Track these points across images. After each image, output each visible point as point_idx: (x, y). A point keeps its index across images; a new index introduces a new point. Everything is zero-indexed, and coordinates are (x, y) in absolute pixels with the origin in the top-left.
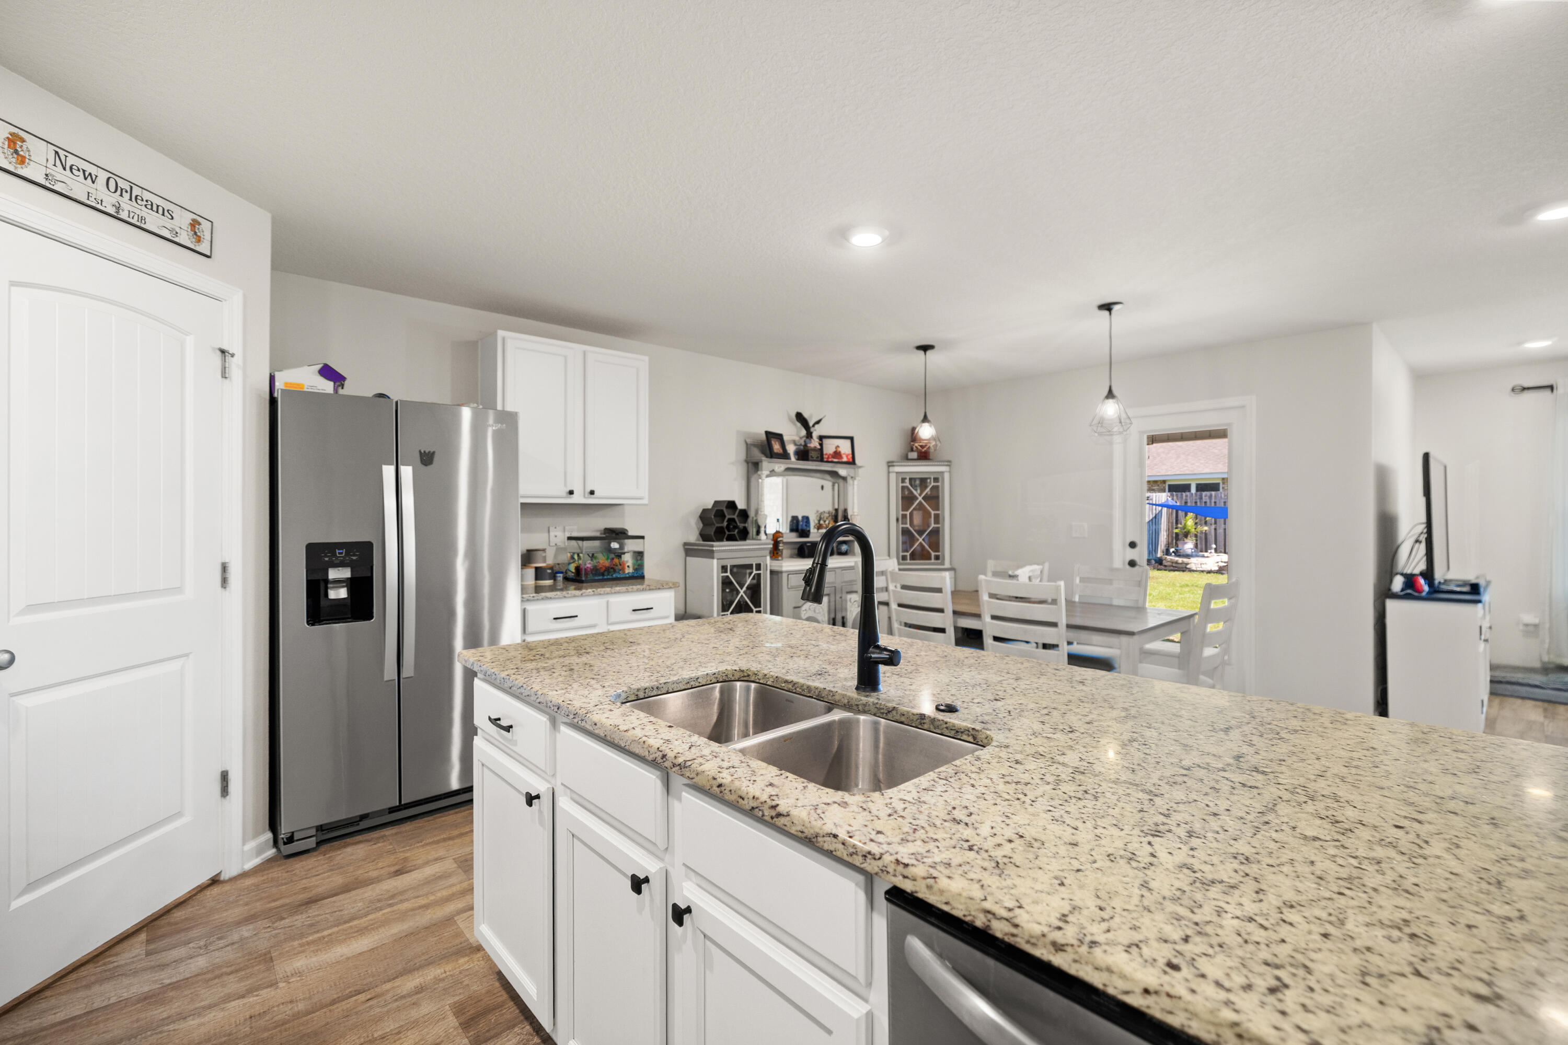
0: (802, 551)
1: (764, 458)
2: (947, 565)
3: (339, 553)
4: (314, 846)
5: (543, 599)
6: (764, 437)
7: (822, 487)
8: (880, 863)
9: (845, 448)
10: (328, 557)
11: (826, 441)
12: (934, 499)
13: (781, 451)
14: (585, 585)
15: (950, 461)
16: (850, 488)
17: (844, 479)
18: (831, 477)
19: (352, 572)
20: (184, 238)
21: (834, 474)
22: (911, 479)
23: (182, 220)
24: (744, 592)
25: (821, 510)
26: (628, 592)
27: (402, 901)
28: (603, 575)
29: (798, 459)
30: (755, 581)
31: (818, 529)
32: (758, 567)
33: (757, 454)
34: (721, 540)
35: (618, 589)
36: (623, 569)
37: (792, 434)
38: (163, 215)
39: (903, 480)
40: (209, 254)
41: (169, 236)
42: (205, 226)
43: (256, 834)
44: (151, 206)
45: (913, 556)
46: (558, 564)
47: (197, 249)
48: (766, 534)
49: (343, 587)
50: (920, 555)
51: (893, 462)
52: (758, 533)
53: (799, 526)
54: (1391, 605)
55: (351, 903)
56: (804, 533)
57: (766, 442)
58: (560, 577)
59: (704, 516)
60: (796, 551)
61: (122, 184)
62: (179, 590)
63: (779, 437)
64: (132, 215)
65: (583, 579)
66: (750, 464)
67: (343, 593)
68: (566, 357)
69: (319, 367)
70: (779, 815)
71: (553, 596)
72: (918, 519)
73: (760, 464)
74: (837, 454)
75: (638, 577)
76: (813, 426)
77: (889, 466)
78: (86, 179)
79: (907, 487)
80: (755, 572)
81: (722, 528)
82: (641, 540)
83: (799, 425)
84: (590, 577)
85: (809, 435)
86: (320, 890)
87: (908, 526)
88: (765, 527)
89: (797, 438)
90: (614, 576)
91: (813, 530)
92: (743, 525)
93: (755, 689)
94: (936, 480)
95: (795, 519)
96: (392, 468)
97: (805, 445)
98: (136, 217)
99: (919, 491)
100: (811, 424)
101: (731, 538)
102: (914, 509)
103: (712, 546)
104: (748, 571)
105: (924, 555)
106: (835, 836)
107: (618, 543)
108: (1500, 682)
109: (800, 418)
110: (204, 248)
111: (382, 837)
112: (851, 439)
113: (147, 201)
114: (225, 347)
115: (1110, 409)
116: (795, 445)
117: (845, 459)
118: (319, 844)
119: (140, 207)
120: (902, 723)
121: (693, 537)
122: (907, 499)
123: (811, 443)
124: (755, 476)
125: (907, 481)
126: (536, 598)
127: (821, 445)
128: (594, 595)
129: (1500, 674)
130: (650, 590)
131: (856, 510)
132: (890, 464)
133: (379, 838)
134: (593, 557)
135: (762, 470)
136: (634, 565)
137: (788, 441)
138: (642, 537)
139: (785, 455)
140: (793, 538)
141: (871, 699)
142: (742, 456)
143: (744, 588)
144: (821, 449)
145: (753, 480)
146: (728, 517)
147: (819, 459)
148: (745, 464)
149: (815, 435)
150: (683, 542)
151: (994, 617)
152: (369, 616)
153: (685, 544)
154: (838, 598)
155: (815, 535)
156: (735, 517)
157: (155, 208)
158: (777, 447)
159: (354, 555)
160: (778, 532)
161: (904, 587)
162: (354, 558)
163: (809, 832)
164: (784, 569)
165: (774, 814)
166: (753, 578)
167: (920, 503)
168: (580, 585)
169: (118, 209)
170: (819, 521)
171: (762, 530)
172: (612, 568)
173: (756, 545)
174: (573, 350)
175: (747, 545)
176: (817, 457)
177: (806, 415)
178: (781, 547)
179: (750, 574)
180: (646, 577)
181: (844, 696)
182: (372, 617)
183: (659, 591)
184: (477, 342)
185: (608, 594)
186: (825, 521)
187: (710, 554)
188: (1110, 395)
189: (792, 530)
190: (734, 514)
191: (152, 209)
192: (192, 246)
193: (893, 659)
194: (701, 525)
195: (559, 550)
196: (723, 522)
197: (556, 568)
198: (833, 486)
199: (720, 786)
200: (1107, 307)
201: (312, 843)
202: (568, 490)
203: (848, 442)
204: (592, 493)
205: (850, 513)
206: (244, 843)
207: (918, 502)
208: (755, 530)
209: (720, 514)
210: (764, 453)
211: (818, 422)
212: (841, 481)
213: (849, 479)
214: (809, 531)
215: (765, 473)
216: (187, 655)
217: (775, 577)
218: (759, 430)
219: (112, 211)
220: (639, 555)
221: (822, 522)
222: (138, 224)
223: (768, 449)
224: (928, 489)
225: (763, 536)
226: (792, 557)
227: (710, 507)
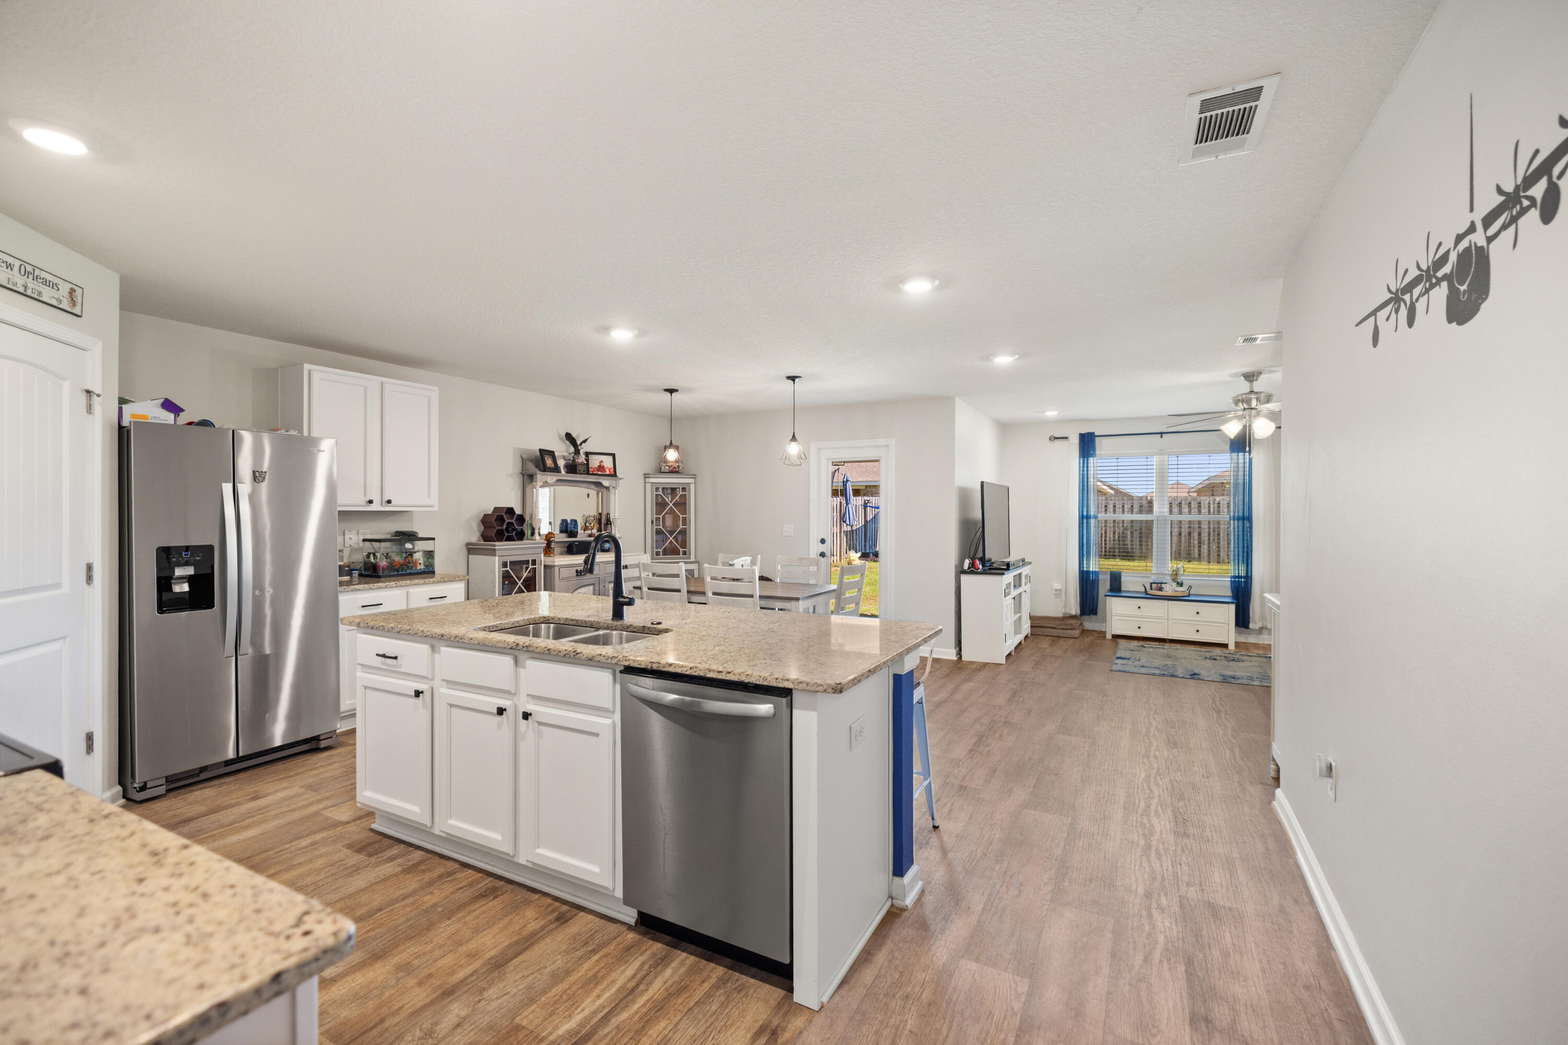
0: (571, 549)
1: (538, 472)
2: (693, 559)
3: (185, 555)
4: (165, 792)
5: (352, 590)
6: (538, 452)
7: (588, 495)
8: (617, 659)
9: (607, 462)
10: (175, 558)
11: (591, 457)
12: (682, 505)
13: (553, 466)
14: (382, 579)
15: (695, 475)
16: (612, 496)
17: (607, 488)
18: (596, 487)
19: (195, 570)
20: (65, 305)
21: (599, 484)
22: (663, 489)
23: (65, 289)
24: (522, 583)
25: (587, 514)
26: (425, 584)
27: (269, 811)
28: (398, 570)
29: (567, 473)
30: (530, 575)
31: (584, 531)
32: (534, 562)
33: (531, 468)
34: (501, 540)
35: (416, 581)
36: (416, 565)
37: (562, 450)
38: (53, 288)
39: (657, 489)
40: (80, 314)
41: (54, 302)
42: (79, 291)
43: (110, 787)
44: (46, 282)
45: (665, 552)
46: (353, 563)
47: (74, 311)
48: (540, 535)
49: (185, 582)
50: (672, 551)
51: (648, 474)
52: (533, 534)
53: (568, 528)
54: (964, 578)
55: (224, 817)
56: (573, 534)
57: (540, 457)
58: (356, 574)
59: (486, 521)
60: (566, 549)
61: (29, 269)
62: (58, 586)
63: (551, 454)
64: (34, 291)
65: (381, 574)
66: (525, 476)
67: (185, 587)
68: (365, 388)
69: (162, 401)
70: (577, 654)
71: (361, 588)
72: (669, 522)
73: (534, 476)
74: (601, 468)
75: (429, 572)
76: (581, 444)
77: (645, 478)
78: (7, 268)
79: (660, 495)
80: (531, 567)
81: (502, 530)
82: (433, 541)
83: (568, 443)
84: (386, 573)
85: (577, 452)
86: (190, 814)
87: (661, 527)
88: (539, 529)
89: (566, 454)
90: (408, 571)
91: (580, 531)
92: (521, 528)
93: (553, 627)
94: (684, 489)
95: (564, 522)
96: (230, 485)
97: (574, 460)
98: (36, 293)
99: (670, 499)
100: (578, 443)
101: (510, 539)
102: (666, 513)
103: (495, 546)
104: (525, 566)
105: (675, 552)
106: (601, 655)
107: (411, 544)
108: (1036, 627)
109: (569, 437)
110: (77, 310)
111: (224, 783)
112: (613, 455)
113: (43, 279)
114: (91, 389)
115: (793, 449)
116: (565, 459)
117: (608, 472)
118: (168, 791)
119: (39, 284)
120: (634, 632)
121: (475, 537)
122: (660, 505)
123: (578, 458)
124: (531, 486)
125: (661, 489)
126: (346, 590)
127: (587, 460)
128: (396, 587)
129: (1037, 623)
130: (444, 582)
131: (617, 514)
132: (646, 476)
133: (221, 784)
134: (387, 556)
135: (536, 482)
136: (424, 561)
137: (559, 456)
138: (433, 539)
139: (556, 469)
140: (563, 538)
141: (619, 623)
142: (518, 468)
143: (522, 581)
144: (588, 464)
145: (528, 489)
146: (507, 521)
147: (586, 472)
148: (522, 476)
149: (582, 452)
150: (465, 542)
151: (715, 594)
152: (210, 605)
153: (468, 544)
154: (601, 587)
155: (582, 536)
156: (513, 521)
157: (48, 284)
158: (549, 462)
159: (198, 556)
160: (550, 533)
161: (654, 575)
162: (198, 558)
163: (590, 657)
164: (556, 564)
165: (574, 654)
166: (529, 572)
167: (671, 509)
168: (379, 579)
169: (26, 287)
170: (585, 523)
171: (537, 531)
172: (406, 565)
173: (532, 544)
174: (373, 381)
175: (524, 544)
176: (584, 471)
177: (574, 435)
178: (553, 545)
179: (527, 568)
180: (436, 572)
181: (605, 623)
182: (213, 606)
183: (452, 583)
184: (277, 369)
185: (408, 585)
186: (590, 524)
187: (492, 552)
188: (794, 438)
189: (561, 531)
190: (512, 519)
191: (46, 285)
192: (69, 310)
193: (630, 602)
194: (483, 528)
195: (353, 550)
196: (502, 526)
197: (352, 566)
198: (598, 494)
199: (549, 650)
200: (793, 378)
201: (162, 790)
202: (368, 499)
203: (611, 458)
204: (389, 502)
205: (612, 517)
206: (104, 791)
207: (669, 507)
208: (530, 532)
209: (500, 519)
210: (537, 467)
211: (585, 441)
212: (604, 490)
213: (611, 488)
214: (577, 532)
215: (539, 484)
216: (64, 638)
217: (548, 570)
218: (535, 445)
219: (21, 290)
220: (430, 554)
221: (587, 524)
222: (37, 297)
223: (541, 462)
224: (678, 497)
225: (537, 537)
226: (562, 554)
227: (490, 512)
